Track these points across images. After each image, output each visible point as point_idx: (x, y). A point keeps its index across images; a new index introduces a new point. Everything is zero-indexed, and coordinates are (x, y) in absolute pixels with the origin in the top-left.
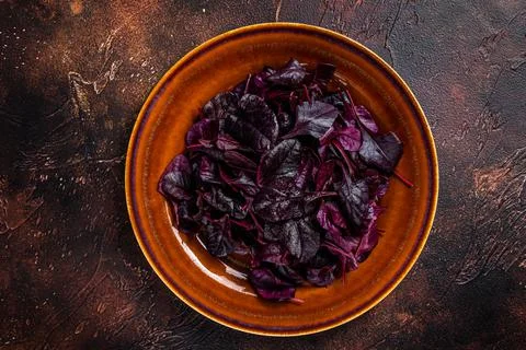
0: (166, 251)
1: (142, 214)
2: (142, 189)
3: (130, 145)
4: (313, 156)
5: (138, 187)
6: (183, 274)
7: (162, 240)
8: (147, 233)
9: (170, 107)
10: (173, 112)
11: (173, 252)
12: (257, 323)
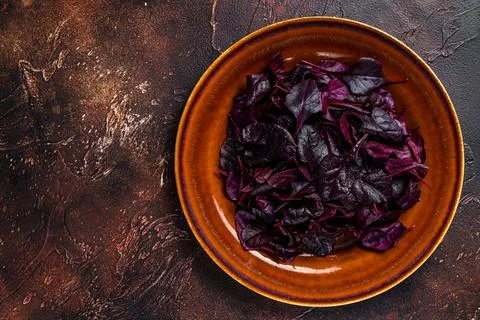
0: (293, 284)
1: (253, 277)
2: (236, 261)
3: (200, 240)
4: (327, 125)
5: (232, 263)
6: (318, 289)
7: (283, 281)
8: (268, 286)
9: (199, 189)
10: (204, 190)
11: (299, 281)
12: (398, 271)
